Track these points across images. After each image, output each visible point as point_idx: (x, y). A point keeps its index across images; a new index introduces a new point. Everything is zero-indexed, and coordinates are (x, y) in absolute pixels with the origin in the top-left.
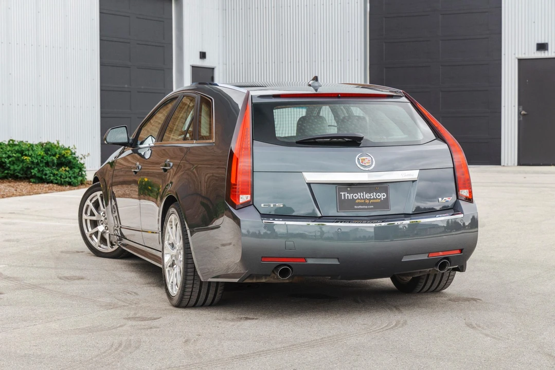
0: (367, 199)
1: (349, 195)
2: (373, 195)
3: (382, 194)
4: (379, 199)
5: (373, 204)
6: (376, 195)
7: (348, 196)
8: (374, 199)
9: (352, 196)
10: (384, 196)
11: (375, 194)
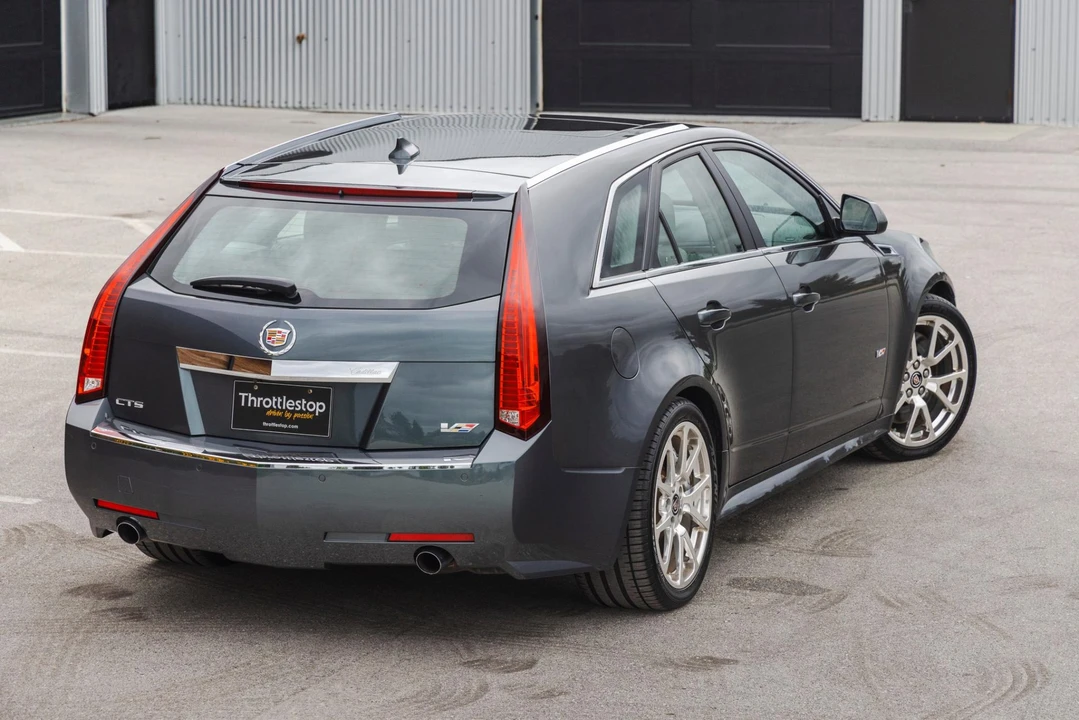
0: (289, 411)
1: (254, 398)
2: (300, 404)
3: (318, 404)
4: (311, 413)
5: (297, 421)
6: (306, 405)
7: (252, 401)
8: (301, 411)
9: (261, 402)
10: (321, 407)
11: (304, 402)
